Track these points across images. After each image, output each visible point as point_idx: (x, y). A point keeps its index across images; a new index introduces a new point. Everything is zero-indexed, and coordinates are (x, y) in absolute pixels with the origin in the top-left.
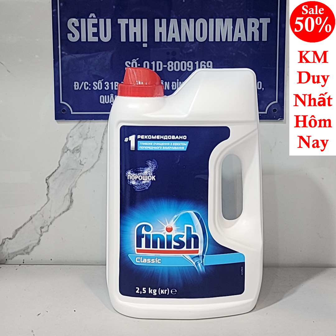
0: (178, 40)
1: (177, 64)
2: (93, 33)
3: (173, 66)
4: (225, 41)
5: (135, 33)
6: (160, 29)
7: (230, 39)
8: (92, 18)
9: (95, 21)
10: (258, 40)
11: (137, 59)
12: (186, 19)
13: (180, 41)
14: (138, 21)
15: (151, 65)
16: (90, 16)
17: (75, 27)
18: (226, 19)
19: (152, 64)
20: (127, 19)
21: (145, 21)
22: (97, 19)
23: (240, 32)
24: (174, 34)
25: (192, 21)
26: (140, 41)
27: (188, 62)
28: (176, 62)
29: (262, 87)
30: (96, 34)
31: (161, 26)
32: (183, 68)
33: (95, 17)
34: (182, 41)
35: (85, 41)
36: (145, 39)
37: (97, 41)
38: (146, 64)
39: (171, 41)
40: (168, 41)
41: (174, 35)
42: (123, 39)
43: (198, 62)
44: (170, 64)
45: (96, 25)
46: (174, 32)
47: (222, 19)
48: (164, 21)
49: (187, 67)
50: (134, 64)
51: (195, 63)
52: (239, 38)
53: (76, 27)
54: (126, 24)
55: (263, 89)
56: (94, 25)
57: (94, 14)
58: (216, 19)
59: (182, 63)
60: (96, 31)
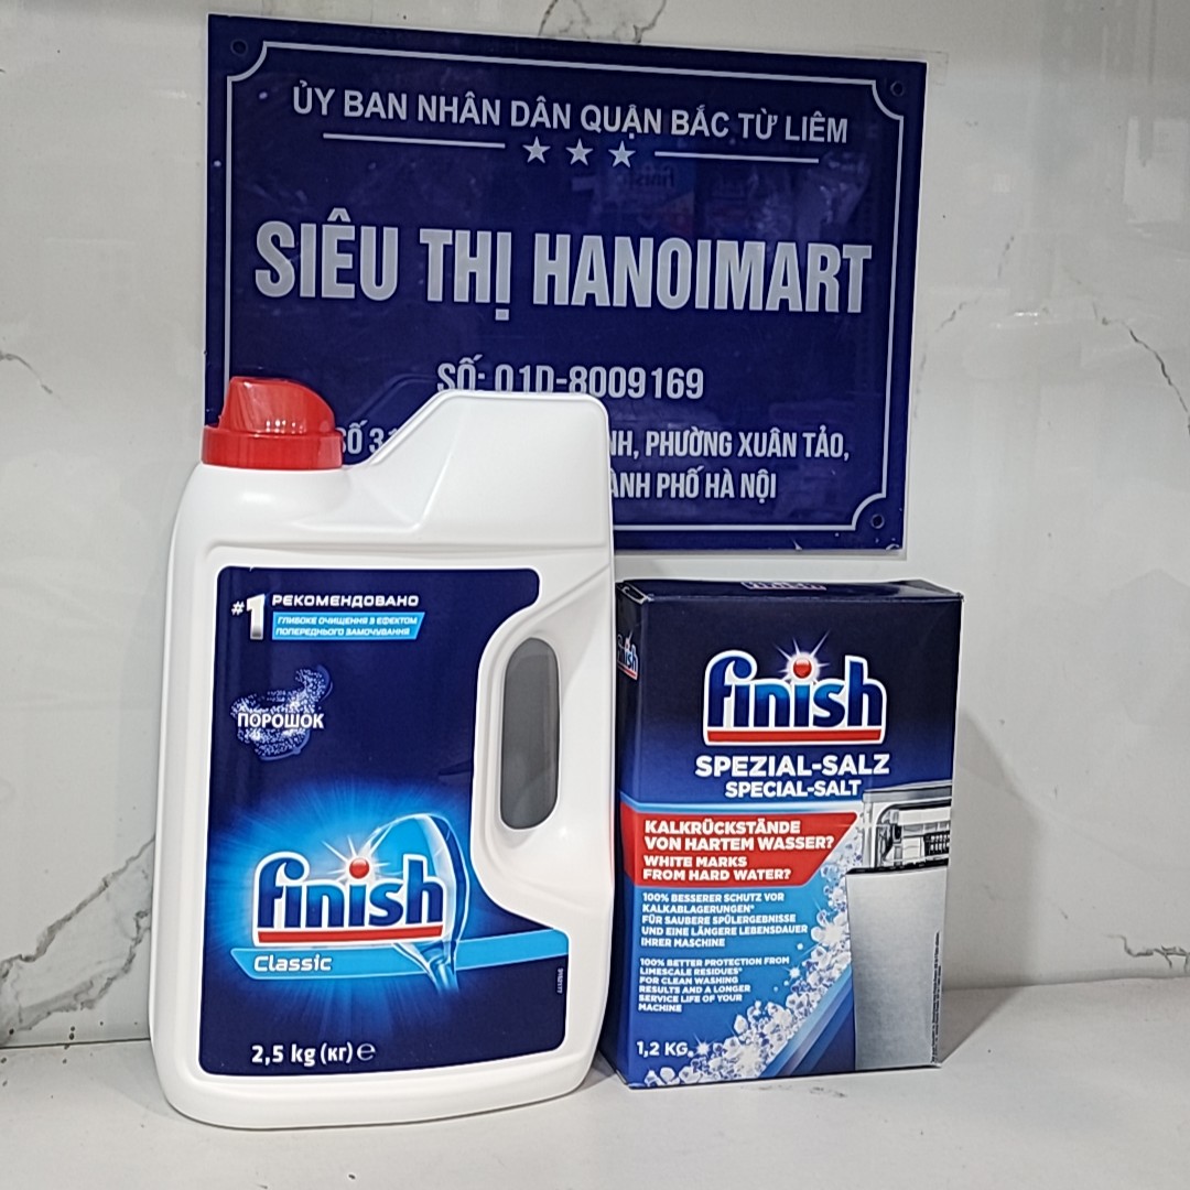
0: (602, 300)
1: (598, 374)
2: (339, 270)
3: (587, 381)
4: (741, 307)
5: (473, 276)
6: (549, 264)
7: (756, 305)
8: (339, 222)
9: (348, 233)
10: (837, 310)
11: (477, 357)
12: (628, 239)
13: (608, 304)
14: (484, 237)
15: (518, 378)
16: (332, 217)
17: (283, 250)
18: (746, 244)
19: (522, 375)
20: (450, 232)
21: (505, 239)
22: (353, 228)
23: (785, 283)
24: (591, 282)
25: (647, 244)
26: (488, 300)
27: (633, 371)
28: (594, 370)
29: (844, 451)
30: (349, 276)
31: (552, 256)
32: (617, 389)
33: (348, 219)
34: (615, 304)
35: (313, 295)
36: (504, 295)
37: (352, 296)
38: (504, 373)
39: (582, 303)
40: (573, 303)
41: (591, 287)
42: (435, 293)
43: (660, 370)
44: (578, 375)
45: (350, 247)
46: (591, 277)
47: (736, 243)
48: (564, 241)
49: (628, 387)
50: (467, 373)
51: (654, 373)
52: (782, 300)
53: (285, 251)
54: (445, 246)
55: (846, 455)
56: (343, 247)
57: (344, 210)
58: (719, 242)
59: (613, 371)
60: (350, 266)
